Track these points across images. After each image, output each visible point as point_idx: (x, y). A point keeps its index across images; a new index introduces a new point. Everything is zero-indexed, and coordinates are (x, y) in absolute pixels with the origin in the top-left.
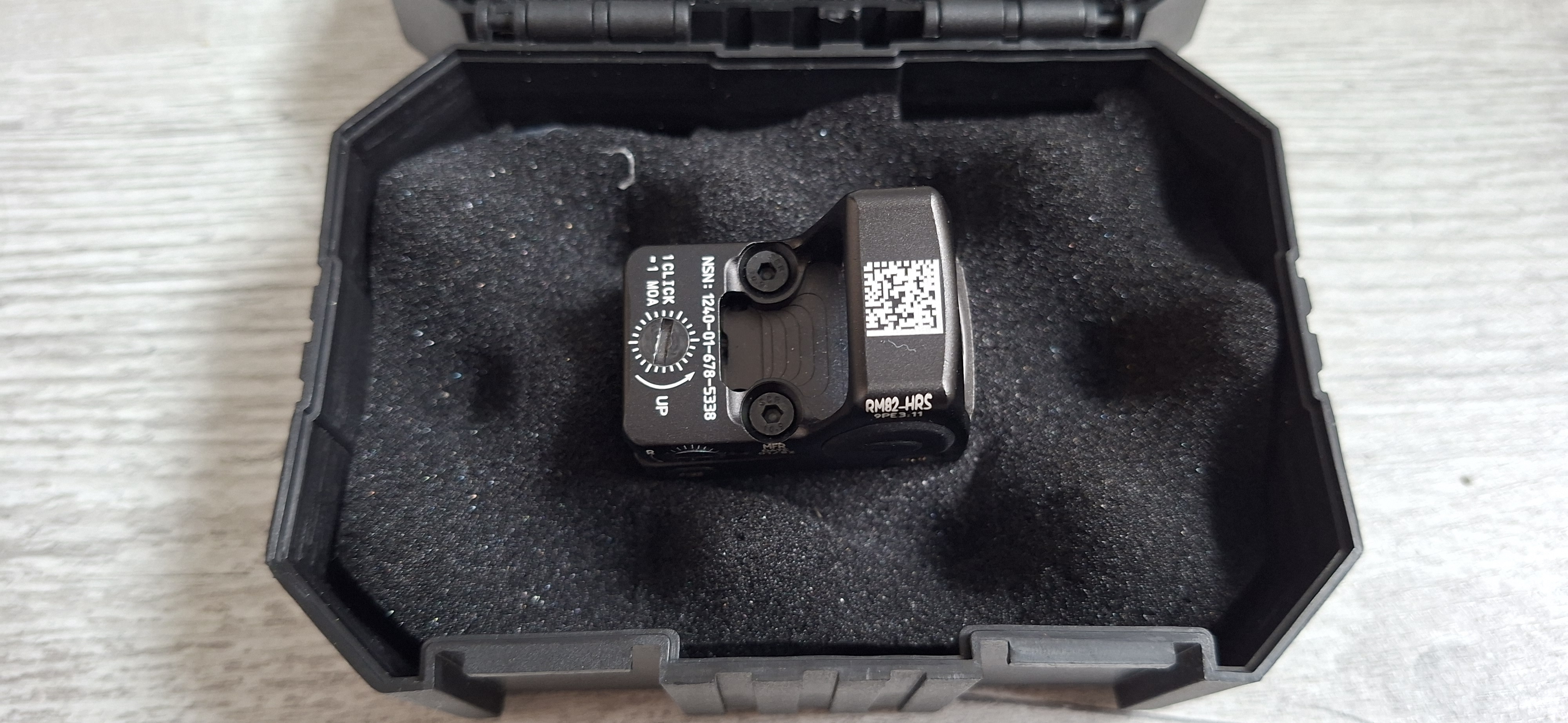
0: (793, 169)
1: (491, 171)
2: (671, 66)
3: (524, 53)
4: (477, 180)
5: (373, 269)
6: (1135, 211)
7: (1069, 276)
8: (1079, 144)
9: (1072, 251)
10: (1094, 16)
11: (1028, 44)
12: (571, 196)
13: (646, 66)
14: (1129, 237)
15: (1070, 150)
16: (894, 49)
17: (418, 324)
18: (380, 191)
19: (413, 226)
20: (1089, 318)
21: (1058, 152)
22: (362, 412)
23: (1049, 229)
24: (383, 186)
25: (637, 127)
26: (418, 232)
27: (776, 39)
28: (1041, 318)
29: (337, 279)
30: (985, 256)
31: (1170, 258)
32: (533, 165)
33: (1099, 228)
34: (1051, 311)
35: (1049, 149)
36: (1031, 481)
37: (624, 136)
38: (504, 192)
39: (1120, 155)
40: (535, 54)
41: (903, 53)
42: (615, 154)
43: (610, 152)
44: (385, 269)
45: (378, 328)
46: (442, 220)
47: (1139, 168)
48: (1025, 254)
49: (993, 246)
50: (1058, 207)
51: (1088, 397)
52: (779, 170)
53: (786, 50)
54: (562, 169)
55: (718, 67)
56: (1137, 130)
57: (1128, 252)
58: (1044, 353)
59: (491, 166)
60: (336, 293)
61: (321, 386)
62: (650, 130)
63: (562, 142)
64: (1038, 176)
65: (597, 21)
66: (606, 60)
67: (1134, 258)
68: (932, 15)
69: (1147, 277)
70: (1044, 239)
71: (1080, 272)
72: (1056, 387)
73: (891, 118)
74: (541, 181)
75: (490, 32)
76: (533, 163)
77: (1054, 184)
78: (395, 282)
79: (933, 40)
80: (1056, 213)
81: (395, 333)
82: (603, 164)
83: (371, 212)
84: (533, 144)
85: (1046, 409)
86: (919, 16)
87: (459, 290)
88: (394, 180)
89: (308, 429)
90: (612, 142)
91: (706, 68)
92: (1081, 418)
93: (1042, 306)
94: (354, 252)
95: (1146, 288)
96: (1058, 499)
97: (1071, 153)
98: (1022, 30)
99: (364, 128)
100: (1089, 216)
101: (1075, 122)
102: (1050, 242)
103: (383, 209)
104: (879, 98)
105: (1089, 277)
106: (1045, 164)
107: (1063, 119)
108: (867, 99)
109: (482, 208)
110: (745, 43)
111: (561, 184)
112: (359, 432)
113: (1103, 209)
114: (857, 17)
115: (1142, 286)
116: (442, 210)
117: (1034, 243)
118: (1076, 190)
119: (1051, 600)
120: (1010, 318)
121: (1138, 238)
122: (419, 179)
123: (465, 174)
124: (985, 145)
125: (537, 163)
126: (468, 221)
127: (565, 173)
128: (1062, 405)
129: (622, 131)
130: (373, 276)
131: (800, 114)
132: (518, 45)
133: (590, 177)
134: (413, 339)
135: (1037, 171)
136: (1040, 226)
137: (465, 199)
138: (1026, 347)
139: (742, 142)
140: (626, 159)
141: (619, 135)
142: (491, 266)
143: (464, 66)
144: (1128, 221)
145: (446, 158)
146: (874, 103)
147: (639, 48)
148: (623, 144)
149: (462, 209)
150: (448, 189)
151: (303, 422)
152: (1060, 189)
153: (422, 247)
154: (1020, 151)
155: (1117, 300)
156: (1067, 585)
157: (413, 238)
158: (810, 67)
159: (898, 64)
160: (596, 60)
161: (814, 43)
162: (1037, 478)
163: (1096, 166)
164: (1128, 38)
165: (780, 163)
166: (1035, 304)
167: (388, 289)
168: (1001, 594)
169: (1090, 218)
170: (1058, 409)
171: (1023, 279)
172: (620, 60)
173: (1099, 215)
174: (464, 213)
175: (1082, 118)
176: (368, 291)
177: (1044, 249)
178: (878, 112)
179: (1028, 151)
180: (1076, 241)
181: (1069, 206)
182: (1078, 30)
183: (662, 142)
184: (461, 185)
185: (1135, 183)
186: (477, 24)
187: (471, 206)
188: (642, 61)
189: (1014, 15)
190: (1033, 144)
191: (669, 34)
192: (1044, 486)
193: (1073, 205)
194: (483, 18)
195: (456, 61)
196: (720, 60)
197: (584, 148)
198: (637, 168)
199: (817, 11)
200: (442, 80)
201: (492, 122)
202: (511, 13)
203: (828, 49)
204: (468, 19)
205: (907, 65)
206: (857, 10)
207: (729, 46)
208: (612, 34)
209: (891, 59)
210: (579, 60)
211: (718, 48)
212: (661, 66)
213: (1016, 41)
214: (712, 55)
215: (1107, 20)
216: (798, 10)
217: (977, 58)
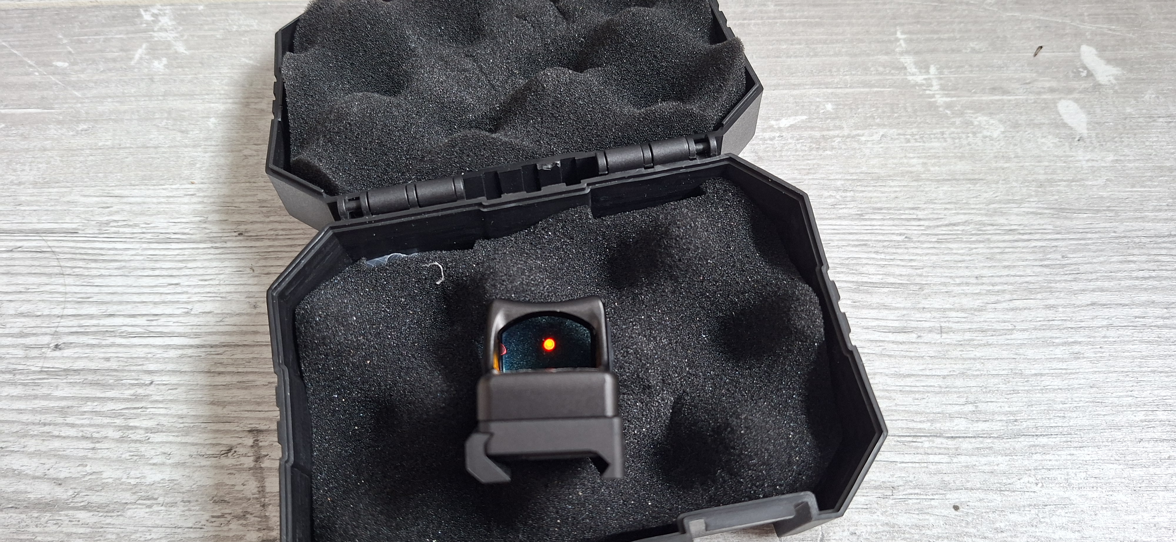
0: (537, 258)
1: (360, 291)
2: (457, 214)
3: (371, 222)
5: (303, 365)
6: (734, 250)
9: (703, 281)
10: (694, 147)
11: (659, 168)
14: (734, 266)
15: (690, 225)
16: (584, 184)
17: (334, 391)
18: (298, 317)
19: (323, 337)
20: (720, 314)
21: (684, 228)
23: (687, 271)
24: (299, 314)
26: (327, 340)
27: (516, 189)
29: (287, 378)
32: (383, 282)
33: (715, 265)
35: (679, 227)
36: (702, 421)
37: (435, 254)
39: (721, 217)
40: (377, 221)
41: (589, 185)
42: (431, 266)
43: (428, 265)
44: (309, 364)
46: (340, 330)
47: (734, 222)
48: (677, 287)
50: (690, 259)
51: (728, 360)
53: (523, 194)
54: (401, 279)
55: (485, 210)
58: (700, 340)
59: (361, 286)
60: (288, 387)
61: (291, 445)
62: (449, 248)
63: (398, 264)
64: (675, 243)
65: (410, 198)
66: (419, 217)
67: (739, 278)
68: (602, 162)
70: (686, 277)
71: (710, 291)
72: (710, 359)
73: (588, 219)
74: (390, 290)
75: (348, 214)
76: (383, 280)
77: (685, 247)
78: (316, 370)
79: (605, 175)
80: (689, 262)
81: (321, 399)
82: (425, 273)
83: (295, 331)
84: (381, 269)
85: (705, 374)
86: (594, 160)
87: (355, 367)
88: (305, 310)
89: (289, 471)
90: (429, 258)
91: (479, 211)
92: (725, 376)
93: (693, 313)
94: (291, 357)
95: (748, 293)
96: (718, 431)
98: (654, 161)
99: (284, 284)
101: (692, 203)
102: (689, 278)
103: (302, 328)
104: (579, 209)
105: (715, 292)
106: (678, 236)
107: (686, 202)
108: (571, 211)
109: (361, 315)
110: (499, 194)
111: (402, 289)
113: (716, 254)
114: (559, 166)
115: (746, 292)
116: (339, 325)
117: (681, 280)
118: (698, 248)
119: (725, 489)
120: (676, 325)
121: (739, 265)
122: (320, 308)
123: (347, 297)
124: (643, 226)
125: (386, 280)
126: (354, 327)
127: (404, 281)
129: (433, 252)
130: (303, 368)
131: (534, 224)
132: (366, 218)
133: (419, 281)
134: (332, 400)
135: (674, 241)
136: (681, 270)
137: (350, 315)
138: (688, 338)
139: (504, 245)
140: (439, 268)
141: (432, 254)
142: (373, 349)
143: (335, 234)
144: (732, 256)
145: (332, 287)
146: (576, 212)
147: (437, 208)
148: (435, 259)
149: (349, 322)
150: (340, 311)
151: (285, 468)
152: (689, 249)
153: (330, 349)
154: (663, 229)
155: (733, 303)
156: (731, 479)
157: (324, 344)
158: (537, 201)
159: (588, 191)
160: (413, 218)
161: (538, 187)
162: (705, 419)
164: (715, 155)
165: (529, 256)
167: (313, 375)
168: (697, 488)
169: (709, 261)
170: (712, 373)
171: (679, 300)
172: (427, 216)
173: (714, 258)
174: (352, 324)
175: (695, 199)
177: (687, 282)
178: (580, 216)
179: (667, 229)
180: (704, 275)
181: (696, 257)
182: (686, 156)
183: (457, 253)
184: (346, 307)
186: (339, 211)
187: (354, 318)
188: (440, 214)
189: (648, 154)
190: (669, 224)
191: (453, 197)
192: (710, 424)
193: (698, 256)
194: (343, 206)
195: (331, 233)
196: (485, 207)
197: (413, 266)
198: (445, 271)
199: (536, 166)
200: (325, 246)
201: (355, 259)
202: (358, 199)
203: (546, 190)
204: (333, 207)
205: (592, 191)
206: (558, 162)
207: (489, 197)
208: (420, 203)
209: (583, 189)
210: (403, 220)
211: (483, 200)
212: (452, 215)
213: (652, 167)
214: (480, 204)
215: (701, 147)
216: (524, 167)
217: (631, 180)
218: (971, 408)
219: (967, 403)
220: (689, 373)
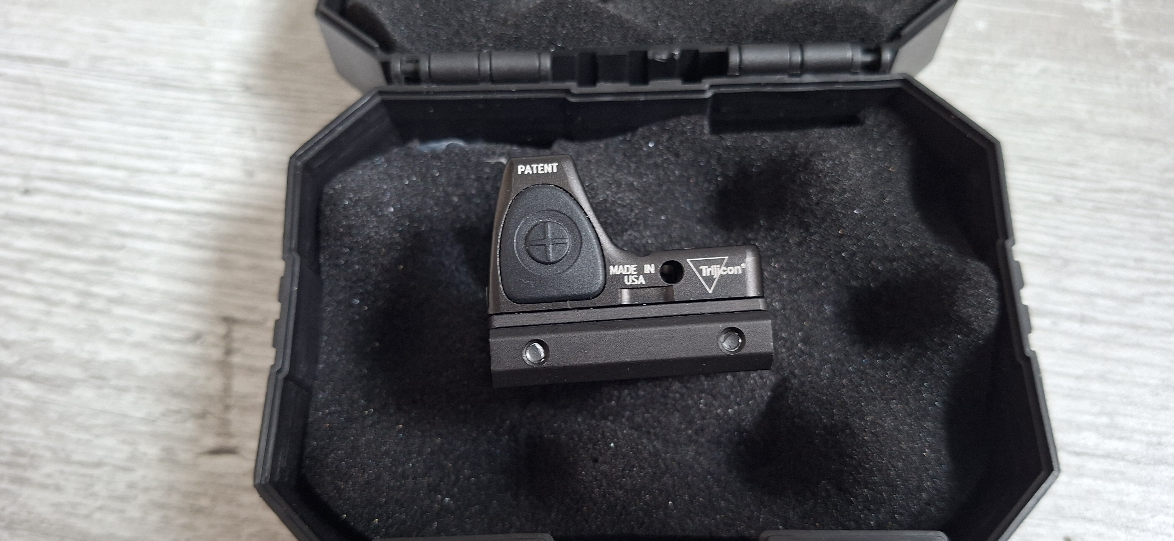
0: (629, 173)
1: (405, 179)
2: (537, 99)
3: (428, 93)
4: (395, 187)
5: (322, 257)
6: (889, 203)
7: (838, 253)
8: (846, 155)
9: (841, 236)
10: (859, 56)
11: (808, 78)
12: (464, 194)
13: (519, 100)
14: (885, 224)
15: (840, 160)
16: (706, 84)
17: (355, 296)
18: (325, 197)
19: (350, 227)
20: (854, 283)
21: (830, 162)
22: (317, 362)
23: (823, 220)
24: (327, 194)
25: (512, 142)
26: (355, 231)
27: (617, 78)
28: (817, 284)
29: (297, 269)
31: (916, 239)
32: (436, 173)
33: (862, 219)
34: (824, 279)
35: (824, 161)
36: (811, 415)
37: (502, 149)
38: (416, 195)
39: (878, 159)
40: (436, 93)
41: (712, 86)
42: (496, 163)
43: (493, 161)
44: (330, 256)
45: (327, 299)
46: (372, 222)
47: (892, 169)
48: (805, 238)
49: (781, 231)
50: (832, 204)
51: (853, 343)
52: (618, 176)
53: (624, 86)
54: (457, 174)
55: (573, 100)
56: (891, 139)
57: (884, 235)
58: (820, 312)
59: (405, 175)
60: (296, 281)
61: (289, 351)
62: (522, 144)
63: (457, 154)
64: (815, 181)
65: (482, 69)
66: (489, 96)
67: (889, 241)
69: (898, 254)
70: (820, 227)
71: (847, 251)
72: (829, 336)
73: (702, 133)
74: (442, 184)
75: (403, 78)
76: (435, 171)
77: (828, 188)
78: (338, 266)
79: (735, 76)
80: (829, 208)
81: (339, 303)
82: (487, 170)
83: (318, 214)
84: (435, 156)
85: (821, 356)
86: (724, 56)
87: (385, 270)
88: (334, 189)
89: (280, 384)
90: (494, 153)
91: (565, 100)
92: (848, 362)
93: (818, 276)
94: (308, 244)
95: (898, 262)
97: (841, 163)
99: (312, 153)
100: (854, 210)
101: (843, 133)
102: (825, 229)
103: (327, 212)
104: (693, 118)
105: (854, 254)
106: (821, 171)
107: (833, 131)
108: (684, 119)
109: (401, 208)
110: (593, 82)
111: (457, 186)
112: (315, 378)
113: (865, 204)
114: (676, 58)
115: (895, 261)
116: (371, 214)
117: (812, 230)
118: (844, 191)
120: (794, 285)
121: (891, 224)
122: (352, 190)
123: (386, 184)
124: (774, 153)
125: (439, 171)
126: (390, 221)
127: (459, 177)
128: (834, 351)
129: (501, 146)
130: (322, 261)
131: (633, 129)
132: (424, 87)
133: (478, 179)
134: (351, 305)
135: (815, 177)
136: (816, 217)
137: (388, 205)
138: (806, 307)
139: (590, 152)
141: (499, 148)
142: (409, 253)
143: (384, 103)
144: (884, 211)
145: (372, 169)
146: (689, 122)
147: (513, 87)
148: (501, 155)
149: (386, 213)
150: (375, 197)
151: (276, 378)
152: (833, 191)
153: (357, 242)
154: (802, 160)
155: (875, 271)
156: (838, 494)
157: (351, 235)
158: (642, 98)
159: (709, 94)
160: (481, 96)
161: (645, 81)
162: (816, 412)
163: (860, 171)
164: (885, 72)
165: (619, 168)
166: (813, 274)
167: (333, 272)
169: (855, 212)
170: (830, 355)
171: (804, 256)
172: (499, 96)
173: (862, 208)
174: (387, 216)
175: (849, 129)
176: (318, 271)
177: (820, 234)
178: (693, 128)
179: (808, 161)
180: (844, 228)
181: (839, 204)
183: (530, 153)
184: (384, 194)
185: (889, 180)
186: (392, 73)
187: (392, 209)
188: (516, 96)
190: (812, 155)
191: (536, 76)
192: (821, 419)
193: (842, 202)
194: (397, 66)
195: (378, 99)
196: (574, 95)
197: (474, 159)
199: (645, 53)
200: (368, 114)
201: (405, 138)
202: (417, 61)
203: (655, 85)
204: (386, 67)
205: (715, 96)
206: (677, 53)
207: (581, 84)
208: (493, 78)
209: (703, 91)
210: (469, 96)
211: (573, 86)
212: (529, 100)
213: (799, 76)
214: (568, 91)
215: (868, 58)
216: (632, 53)
217: (769, 89)
218: (1105, 420)
219: (1101, 413)
220: (801, 350)
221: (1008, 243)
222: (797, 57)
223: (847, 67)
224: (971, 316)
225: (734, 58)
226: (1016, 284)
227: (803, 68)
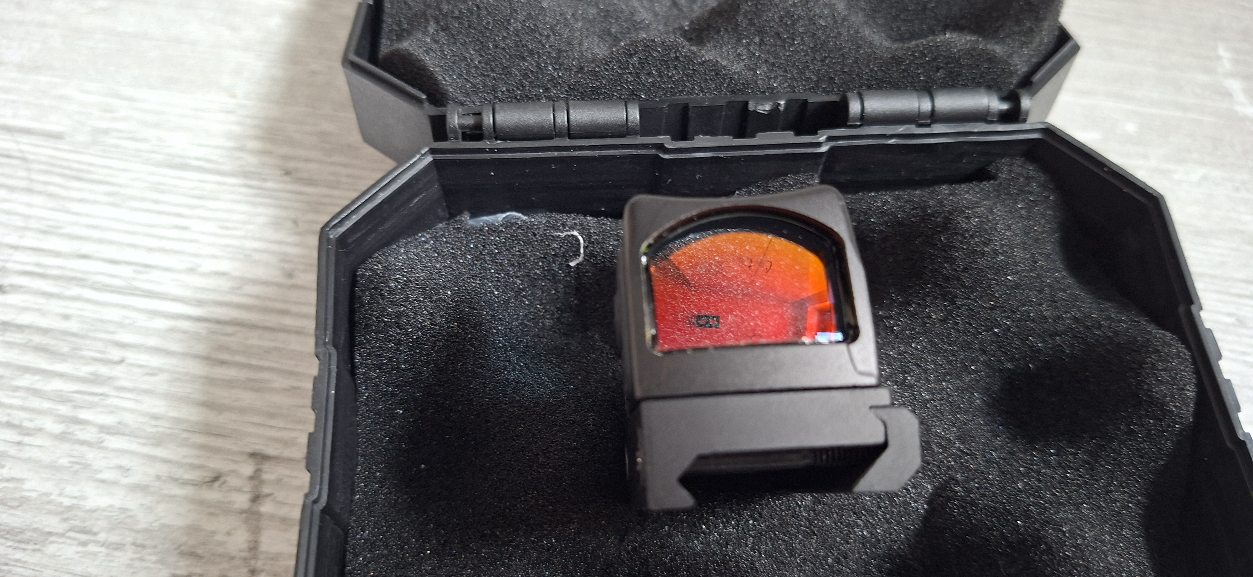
2: (624, 157)
3: (492, 151)
6: (1041, 267)
7: (989, 329)
9: (993, 307)
10: (995, 104)
11: (940, 128)
12: (528, 274)
13: (600, 158)
14: (1040, 292)
15: (987, 216)
16: (821, 136)
20: (1008, 365)
21: (976, 220)
23: (973, 289)
25: (586, 212)
26: (403, 320)
27: (716, 131)
28: (967, 368)
29: (333, 370)
30: (912, 315)
32: (494, 249)
33: (1016, 286)
34: (974, 361)
35: (968, 218)
37: (574, 219)
39: (1021, 217)
40: (501, 151)
41: (830, 139)
42: (566, 236)
43: (562, 234)
46: (425, 307)
47: (1037, 227)
48: (950, 313)
49: (920, 305)
50: (982, 270)
51: (1015, 438)
53: (726, 140)
54: (521, 251)
55: (666, 156)
56: (1030, 193)
57: (1041, 305)
58: (972, 401)
60: (333, 385)
61: (326, 478)
62: (598, 213)
63: (521, 227)
64: (961, 242)
65: (558, 122)
66: (565, 154)
67: (1048, 311)
69: (1060, 327)
70: (969, 301)
71: (1000, 325)
72: (985, 431)
75: (461, 133)
77: (978, 250)
79: (856, 127)
80: (979, 274)
82: (556, 245)
84: (493, 230)
86: (844, 105)
88: (372, 271)
90: (563, 225)
91: (657, 157)
92: (1017, 461)
93: (967, 358)
95: (1060, 336)
97: (988, 220)
99: (345, 226)
100: (1009, 275)
101: (976, 189)
102: (975, 301)
104: (802, 176)
105: (1008, 329)
106: (967, 231)
107: (964, 187)
108: (791, 178)
109: (459, 292)
110: (689, 135)
113: (1019, 268)
114: (782, 108)
115: (1057, 335)
117: (959, 302)
118: (997, 254)
120: (941, 370)
121: (1047, 291)
122: (400, 269)
123: (439, 262)
124: (900, 215)
125: (497, 247)
126: (448, 307)
127: (522, 254)
128: (996, 449)
129: (572, 216)
130: (357, 362)
132: (486, 144)
133: (544, 257)
134: (393, 417)
135: (960, 238)
136: (965, 287)
137: (444, 287)
138: (956, 395)
140: (579, 240)
141: (571, 219)
143: (434, 162)
144: (1038, 276)
145: (417, 246)
146: (797, 181)
147: (593, 142)
148: (573, 226)
149: (442, 296)
150: (428, 278)
152: (983, 254)
153: (405, 334)
154: (939, 220)
155: (1034, 349)
158: (748, 153)
159: (825, 147)
160: (555, 154)
164: (1023, 121)
166: (961, 356)
169: (1009, 277)
171: (950, 334)
172: (577, 153)
173: (1016, 273)
174: (444, 300)
175: (982, 185)
177: (969, 307)
179: (948, 220)
180: (997, 298)
181: (991, 269)
183: (607, 223)
184: (438, 273)
185: (1037, 240)
186: (448, 125)
187: (449, 292)
188: (596, 153)
190: (950, 213)
191: (623, 130)
193: (995, 267)
194: (454, 119)
195: (430, 158)
196: (667, 151)
197: (540, 232)
198: (586, 248)
199: (746, 104)
201: (453, 210)
202: (479, 112)
203: (762, 138)
204: (437, 122)
205: (832, 149)
206: (782, 102)
207: (675, 138)
208: (570, 132)
209: (819, 145)
210: (541, 154)
211: (665, 140)
212: (614, 157)
213: (928, 125)
214: (661, 147)
215: (1005, 106)
216: (730, 104)
217: (892, 141)
220: (959, 449)
221: (1194, 308)
222: (926, 106)
223: (982, 116)
224: (1165, 396)
225: (855, 107)
226: (1212, 356)
227: (934, 117)
